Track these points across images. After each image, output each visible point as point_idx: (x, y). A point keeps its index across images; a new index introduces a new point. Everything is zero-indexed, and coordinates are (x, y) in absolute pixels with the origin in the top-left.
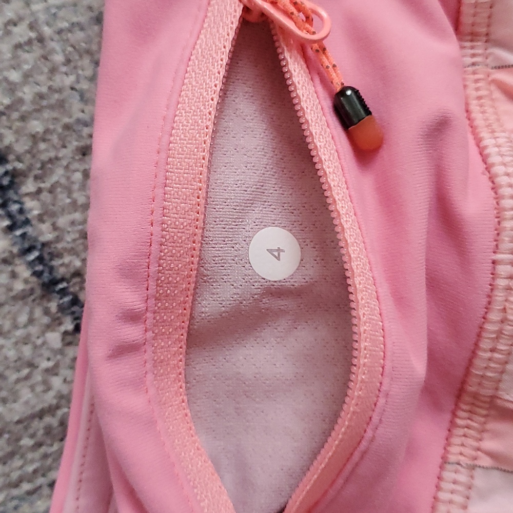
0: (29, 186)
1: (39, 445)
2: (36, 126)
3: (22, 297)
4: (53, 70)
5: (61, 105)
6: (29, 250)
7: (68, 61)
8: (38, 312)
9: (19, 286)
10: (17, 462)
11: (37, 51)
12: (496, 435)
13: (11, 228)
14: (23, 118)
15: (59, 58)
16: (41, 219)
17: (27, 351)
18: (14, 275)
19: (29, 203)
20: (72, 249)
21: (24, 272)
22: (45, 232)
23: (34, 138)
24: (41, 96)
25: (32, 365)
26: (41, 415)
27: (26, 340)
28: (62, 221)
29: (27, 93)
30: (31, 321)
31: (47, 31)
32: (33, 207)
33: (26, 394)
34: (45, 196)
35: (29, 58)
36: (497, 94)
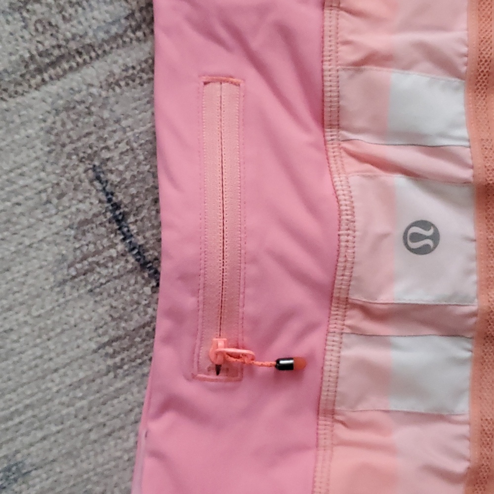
0: (131, 219)
1: (144, 340)
2: (133, 191)
3: (131, 271)
4: (139, 164)
5: (143, 180)
6: (134, 249)
7: (146, 159)
8: (139, 278)
9: (130, 266)
10: (134, 349)
11: (131, 155)
12: (351, 317)
13: (124, 239)
14: (126, 187)
15: (141, 157)
16: (138, 234)
17: (135, 296)
18: (127, 261)
19: (132, 227)
20: (153, 247)
21: (132, 260)
22: (140, 240)
23: (133, 196)
24: (134, 176)
25: (138, 303)
26: (144, 326)
27: (134, 292)
28: (148, 234)
29: (128, 175)
30: (136, 283)
31: (135, 145)
32: (134, 228)
33: (136, 316)
34: (139, 223)
35: (127, 159)
36: (344, 154)
